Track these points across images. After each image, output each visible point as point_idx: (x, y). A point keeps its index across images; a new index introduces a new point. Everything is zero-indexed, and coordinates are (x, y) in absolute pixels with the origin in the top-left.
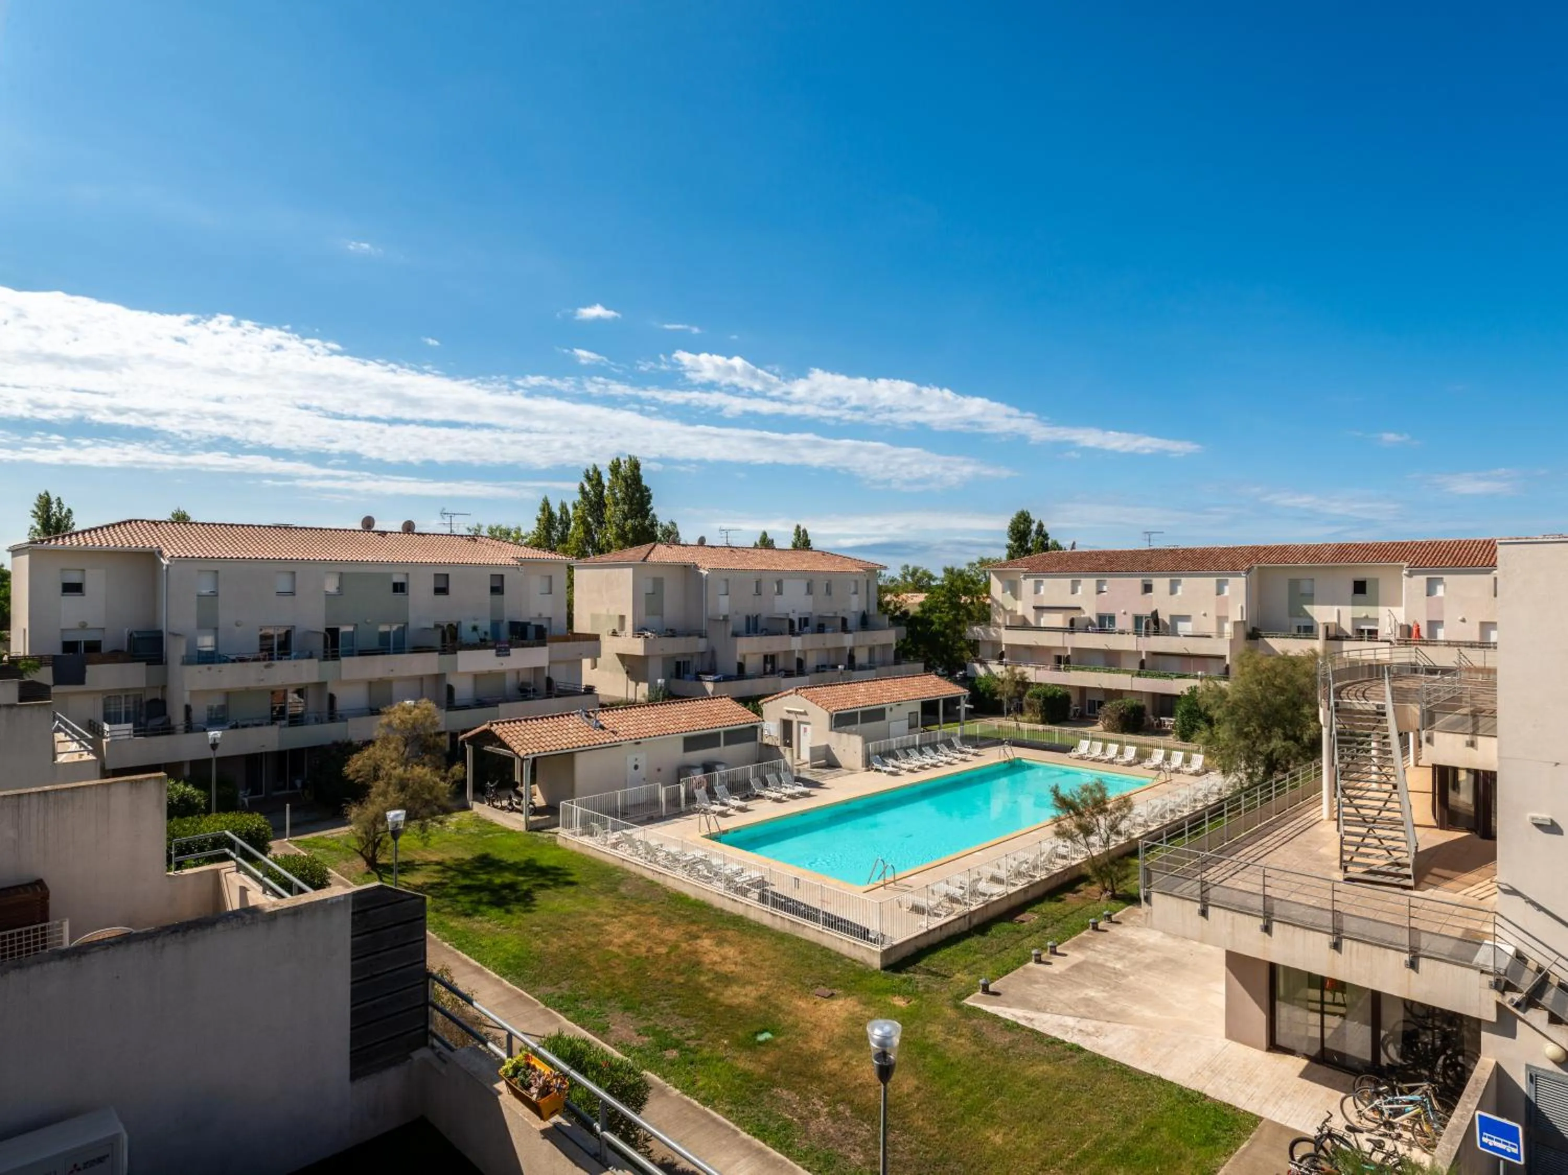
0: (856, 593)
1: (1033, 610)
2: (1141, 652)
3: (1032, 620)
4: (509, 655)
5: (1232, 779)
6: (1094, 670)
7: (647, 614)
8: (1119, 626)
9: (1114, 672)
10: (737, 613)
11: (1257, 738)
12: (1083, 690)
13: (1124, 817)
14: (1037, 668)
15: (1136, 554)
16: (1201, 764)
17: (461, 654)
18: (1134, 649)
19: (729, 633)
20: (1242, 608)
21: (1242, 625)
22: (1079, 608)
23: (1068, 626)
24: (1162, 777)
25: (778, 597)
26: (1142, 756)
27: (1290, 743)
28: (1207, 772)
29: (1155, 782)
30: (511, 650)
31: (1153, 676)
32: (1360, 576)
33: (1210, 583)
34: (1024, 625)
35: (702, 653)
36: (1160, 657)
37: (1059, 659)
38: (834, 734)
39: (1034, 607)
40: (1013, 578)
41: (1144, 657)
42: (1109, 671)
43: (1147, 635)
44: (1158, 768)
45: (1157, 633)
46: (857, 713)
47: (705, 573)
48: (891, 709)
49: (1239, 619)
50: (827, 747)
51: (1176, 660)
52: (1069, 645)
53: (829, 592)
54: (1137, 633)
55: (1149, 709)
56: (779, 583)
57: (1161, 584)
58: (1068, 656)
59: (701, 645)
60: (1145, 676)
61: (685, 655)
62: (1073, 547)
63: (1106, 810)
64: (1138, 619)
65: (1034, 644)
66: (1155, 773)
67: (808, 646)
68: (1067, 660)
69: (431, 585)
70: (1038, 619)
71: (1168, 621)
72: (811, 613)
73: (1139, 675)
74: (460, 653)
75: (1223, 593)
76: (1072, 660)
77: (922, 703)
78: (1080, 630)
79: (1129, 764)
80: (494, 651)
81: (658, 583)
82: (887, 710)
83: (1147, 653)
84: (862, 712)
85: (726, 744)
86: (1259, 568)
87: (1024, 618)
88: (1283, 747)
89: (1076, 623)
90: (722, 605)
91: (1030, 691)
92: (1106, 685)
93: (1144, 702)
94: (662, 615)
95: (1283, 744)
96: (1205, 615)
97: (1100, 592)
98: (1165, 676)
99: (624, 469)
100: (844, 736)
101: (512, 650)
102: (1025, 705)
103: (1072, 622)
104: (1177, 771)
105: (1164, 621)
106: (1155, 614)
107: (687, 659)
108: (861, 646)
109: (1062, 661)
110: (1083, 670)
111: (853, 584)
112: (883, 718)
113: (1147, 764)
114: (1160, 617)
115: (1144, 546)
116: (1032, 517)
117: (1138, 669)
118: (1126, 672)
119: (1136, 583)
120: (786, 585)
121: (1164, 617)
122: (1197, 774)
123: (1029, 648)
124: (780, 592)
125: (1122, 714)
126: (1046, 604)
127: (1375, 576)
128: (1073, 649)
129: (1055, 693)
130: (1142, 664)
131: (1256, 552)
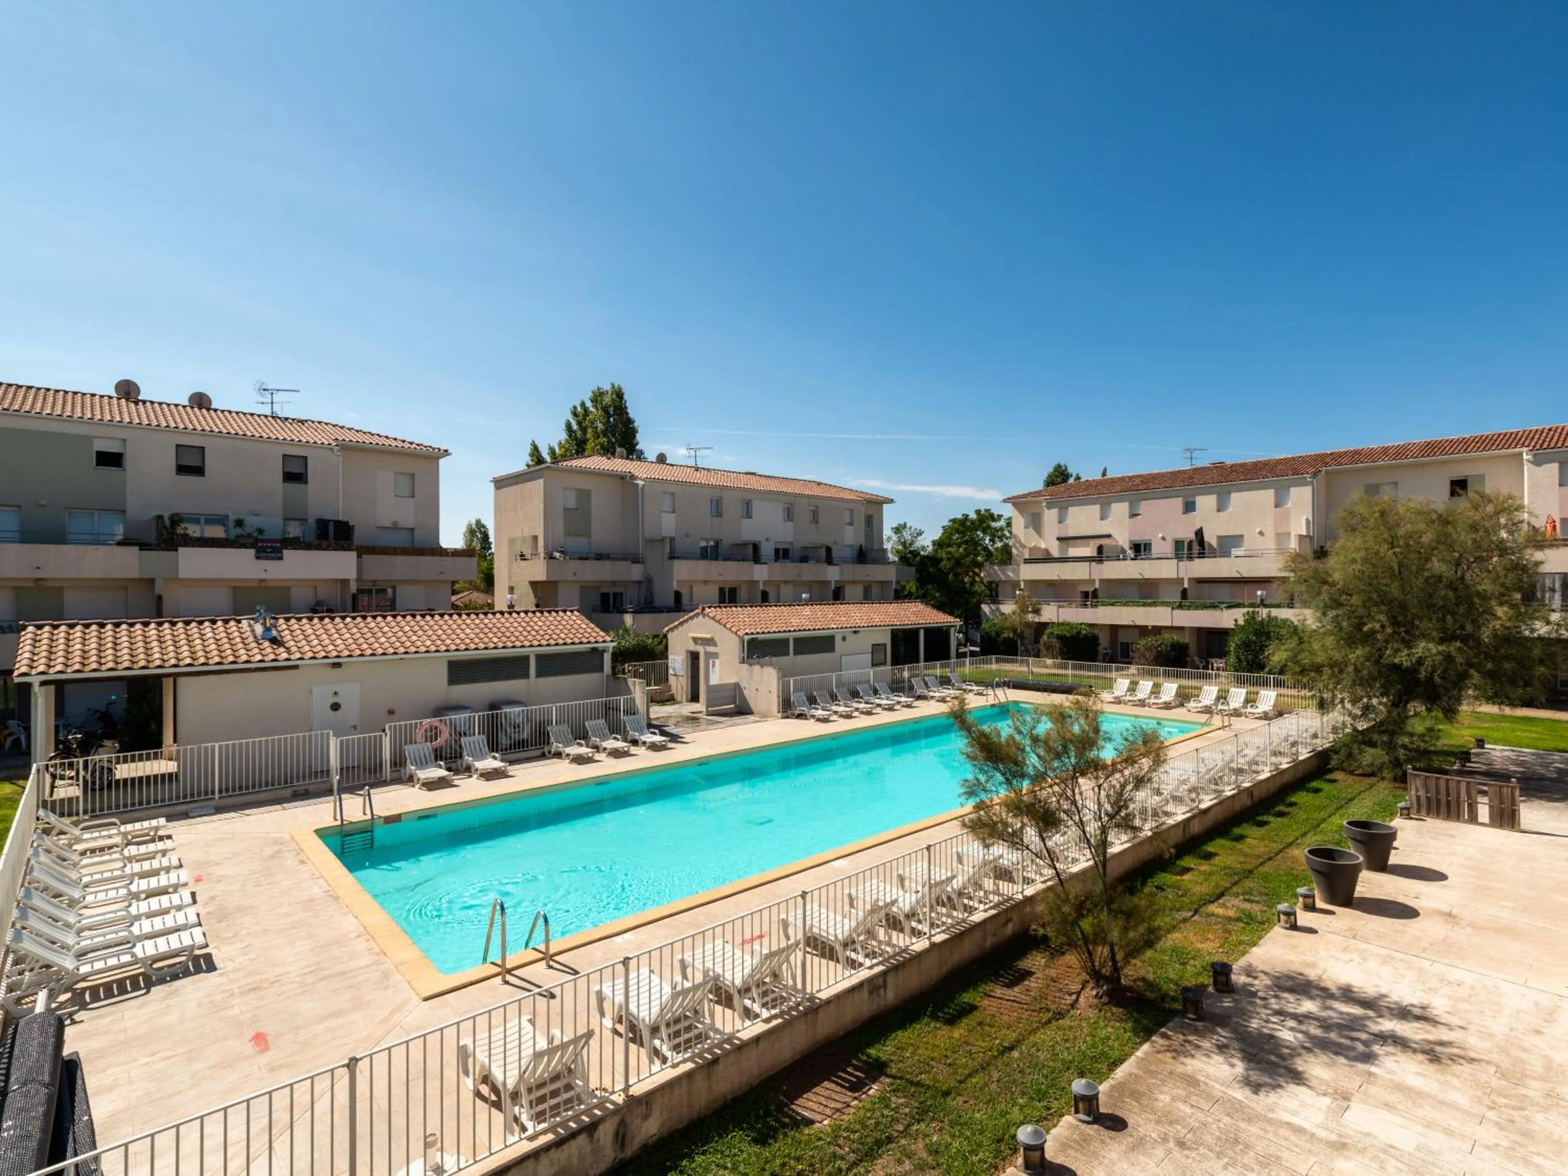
0: (851, 524)
1: (1057, 542)
2: (1183, 579)
3: (1055, 553)
4: (281, 558)
5: (1336, 716)
6: (1126, 604)
7: (567, 534)
8: (1156, 550)
9: (1150, 605)
10: (687, 536)
11: (1387, 641)
12: (1114, 629)
13: (1140, 782)
14: (1059, 607)
15: (1175, 475)
16: (1272, 703)
17: (184, 553)
18: (1175, 576)
19: (666, 556)
20: (1307, 520)
21: (1308, 540)
22: (1109, 536)
23: (1095, 554)
24: (1217, 721)
25: (745, 522)
26: (1183, 698)
27: (1453, 647)
28: (1280, 714)
29: (1206, 729)
30: (285, 551)
31: (1197, 608)
32: (1459, 472)
33: (1267, 496)
34: (1047, 558)
35: (639, 583)
36: (1206, 586)
37: (1085, 595)
38: (745, 666)
39: (1058, 539)
40: (1036, 510)
41: (1186, 586)
42: (1145, 605)
43: (1190, 558)
44: (1208, 710)
45: (1202, 555)
46: (787, 640)
47: (641, 483)
48: (844, 639)
49: (1304, 533)
50: (737, 686)
51: (1225, 588)
52: (1096, 577)
53: (815, 520)
54: (1178, 557)
55: (1193, 649)
56: (748, 505)
57: (1206, 502)
58: (1096, 590)
59: (635, 572)
60: (1189, 608)
61: (614, 583)
62: (1104, 474)
63: (1096, 766)
64: (1178, 544)
65: (1056, 578)
66: (1204, 717)
67: (777, 577)
68: (1095, 594)
69: (170, 461)
70: (1062, 550)
71: (1214, 543)
72: (791, 543)
73: (1180, 607)
74: (180, 549)
75: (1285, 503)
76: (1100, 593)
77: (893, 631)
78: (1109, 558)
79: (1167, 706)
80: (252, 552)
81: (584, 495)
82: (838, 640)
83: (1190, 579)
84: (796, 640)
85: (539, 674)
86: (1327, 473)
87: (1047, 551)
88: (1439, 653)
89: (1105, 551)
90: (668, 524)
91: (1048, 631)
92: (1141, 622)
93: (1186, 639)
94: (589, 536)
95: (1440, 648)
96: (1261, 533)
97: (1133, 515)
98: (1213, 606)
99: (607, 400)
100: (757, 668)
101: (286, 553)
102: (1042, 647)
103: (1100, 549)
104: (1236, 713)
105: (1210, 545)
106: (1199, 533)
107: (618, 590)
108: (853, 582)
109: (1090, 597)
110: (1112, 605)
111: (847, 514)
112: (832, 649)
113: (1192, 704)
114: (1206, 539)
115: (1186, 466)
116: (1070, 470)
117: (1179, 600)
118: (1164, 604)
119: (1177, 503)
120: (756, 506)
121: (1210, 538)
122: (1266, 717)
123: (1050, 584)
124: (749, 515)
125: (1159, 652)
126: (1071, 534)
127: (1481, 472)
128: (1102, 581)
129: (1079, 633)
130: (1184, 594)
131: (1321, 460)
